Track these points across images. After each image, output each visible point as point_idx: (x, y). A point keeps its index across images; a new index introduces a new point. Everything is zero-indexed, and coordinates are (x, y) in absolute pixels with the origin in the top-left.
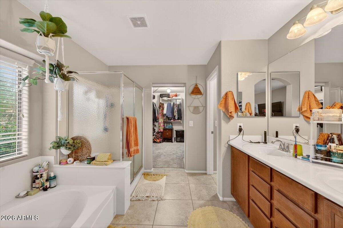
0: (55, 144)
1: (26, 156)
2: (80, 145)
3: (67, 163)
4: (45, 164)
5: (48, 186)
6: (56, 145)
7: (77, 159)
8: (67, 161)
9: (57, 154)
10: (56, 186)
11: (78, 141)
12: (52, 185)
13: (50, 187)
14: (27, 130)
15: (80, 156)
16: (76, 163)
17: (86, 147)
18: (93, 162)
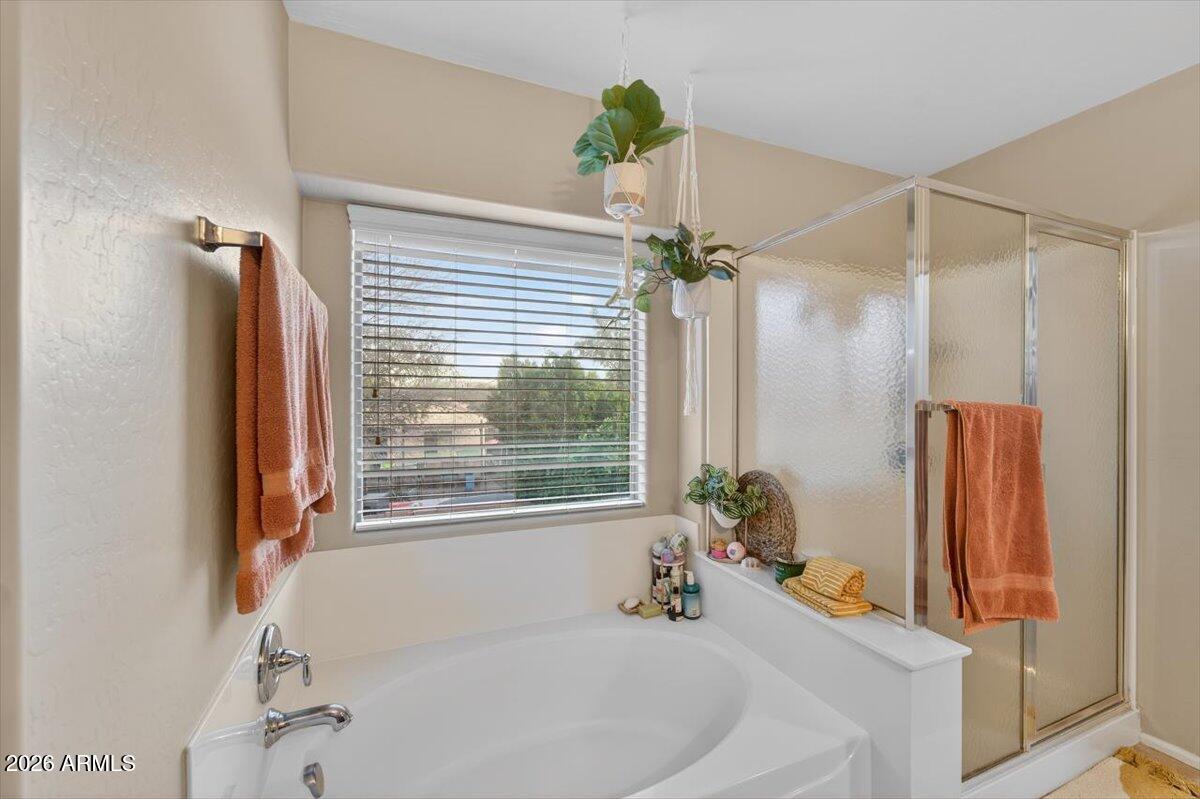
0: (697, 485)
1: (644, 505)
2: (762, 505)
3: (727, 557)
4: (676, 541)
5: (678, 609)
6: (699, 491)
7: (756, 551)
8: (726, 550)
9: (705, 519)
10: (698, 618)
11: (757, 489)
12: (689, 612)
13: (682, 613)
14: (644, 439)
15: (764, 543)
16: (747, 565)
17: (781, 517)
18: (791, 582)
